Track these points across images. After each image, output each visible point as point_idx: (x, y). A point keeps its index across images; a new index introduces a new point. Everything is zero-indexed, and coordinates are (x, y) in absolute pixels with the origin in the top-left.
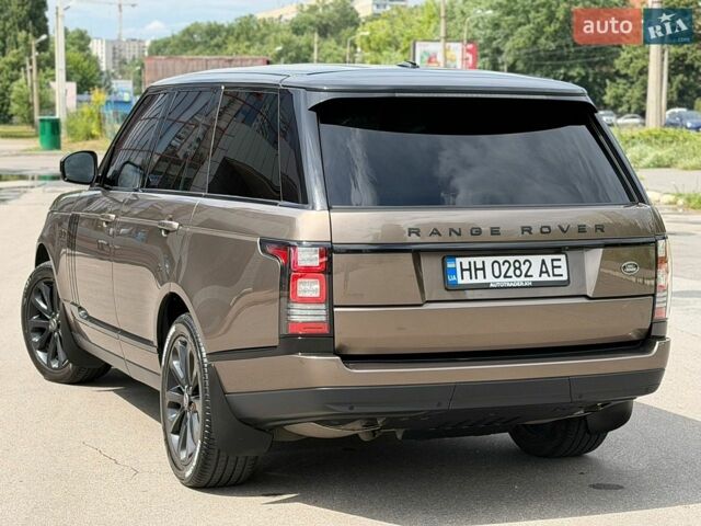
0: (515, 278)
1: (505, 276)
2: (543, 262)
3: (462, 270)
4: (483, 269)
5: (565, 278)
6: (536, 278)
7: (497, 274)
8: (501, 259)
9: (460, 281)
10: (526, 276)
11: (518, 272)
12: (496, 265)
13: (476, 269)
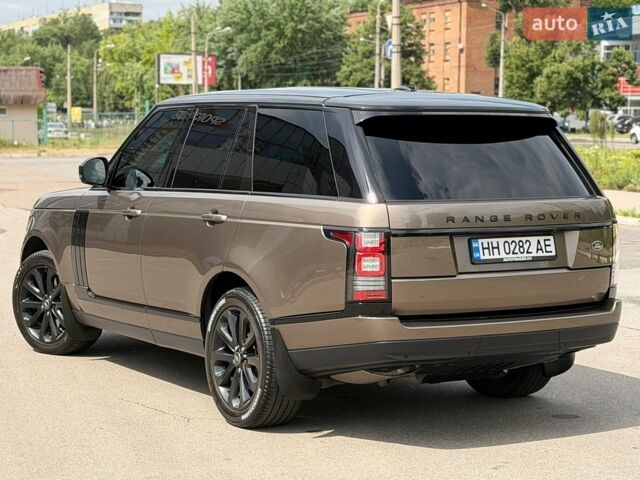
0: (520, 255)
1: (513, 253)
2: (539, 242)
3: (484, 249)
4: (498, 248)
5: (554, 254)
6: (534, 254)
7: (508, 251)
8: (510, 240)
9: (482, 257)
10: (528, 252)
11: (522, 250)
12: (506, 245)
13: (493, 248)
